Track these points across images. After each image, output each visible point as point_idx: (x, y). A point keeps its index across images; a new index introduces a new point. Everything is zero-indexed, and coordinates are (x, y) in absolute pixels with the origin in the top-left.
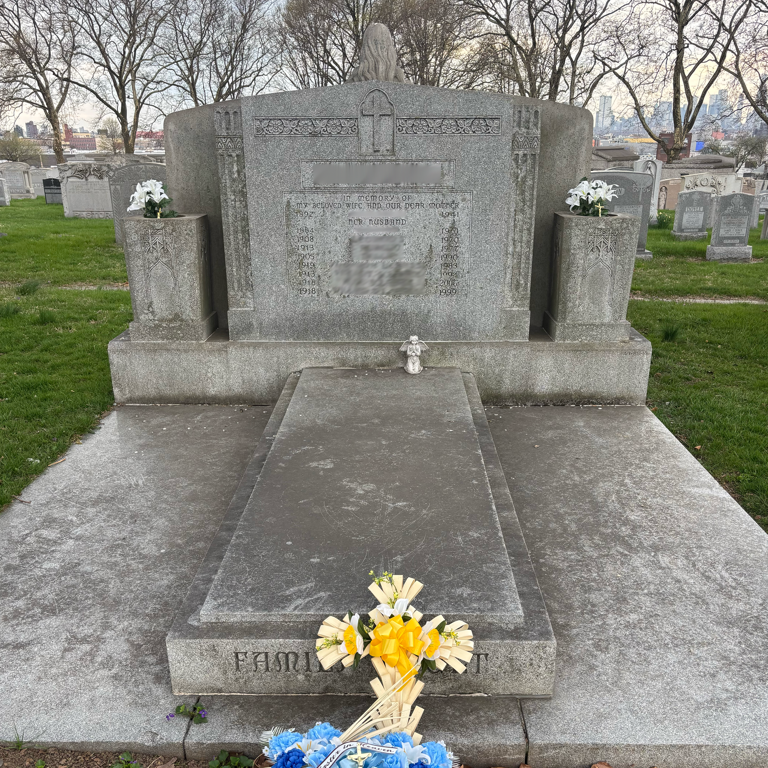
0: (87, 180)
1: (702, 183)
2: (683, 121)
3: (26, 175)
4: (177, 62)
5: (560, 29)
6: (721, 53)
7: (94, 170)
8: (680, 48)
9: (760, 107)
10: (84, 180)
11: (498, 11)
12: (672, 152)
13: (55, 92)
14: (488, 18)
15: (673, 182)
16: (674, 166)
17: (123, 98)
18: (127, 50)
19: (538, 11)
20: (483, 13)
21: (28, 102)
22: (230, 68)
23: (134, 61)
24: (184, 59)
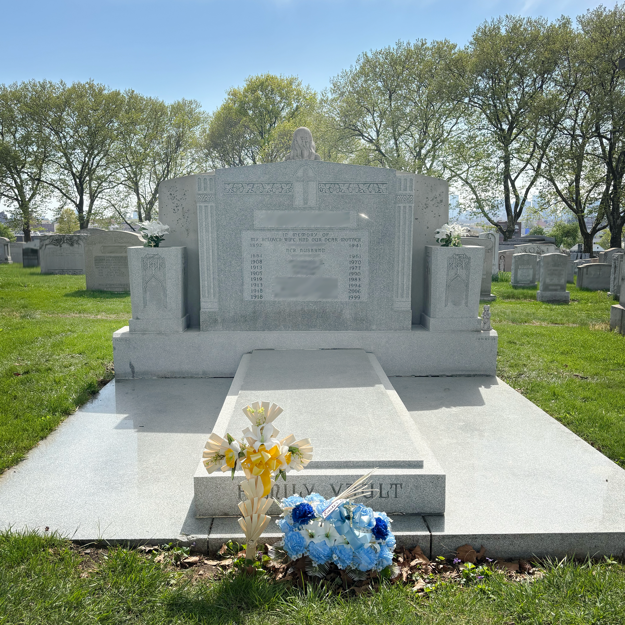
0: (61, 246)
1: (530, 250)
2: (513, 211)
3: (6, 247)
4: (125, 168)
5: (417, 147)
6: (537, 164)
7: (67, 239)
8: (507, 160)
9: (569, 202)
10: (58, 247)
11: (371, 134)
12: (507, 233)
13: (27, 189)
14: (363, 138)
15: (509, 252)
16: (509, 243)
17: (81, 193)
18: (87, 159)
19: (400, 134)
20: (360, 135)
21: (5, 195)
22: (166, 172)
23: (92, 166)
24: (130, 166)
